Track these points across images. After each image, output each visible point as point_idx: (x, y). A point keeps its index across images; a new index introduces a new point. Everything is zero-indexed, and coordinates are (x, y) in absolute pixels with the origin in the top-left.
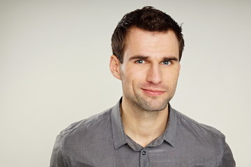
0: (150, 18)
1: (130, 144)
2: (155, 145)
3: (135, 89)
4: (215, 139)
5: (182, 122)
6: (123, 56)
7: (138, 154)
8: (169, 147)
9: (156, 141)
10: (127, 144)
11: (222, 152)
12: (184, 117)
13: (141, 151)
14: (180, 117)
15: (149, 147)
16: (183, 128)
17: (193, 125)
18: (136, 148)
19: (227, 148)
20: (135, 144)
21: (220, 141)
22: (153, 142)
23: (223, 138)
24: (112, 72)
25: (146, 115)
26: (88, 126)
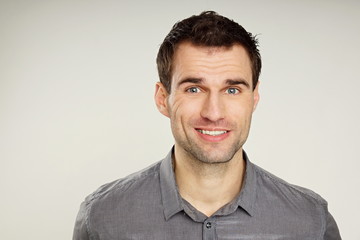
0: (205, 29)
1: (188, 211)
2: (225, 214)
3: (186, 129)
4: (313, 206)
5: (264, 181)
6: (170, 83)
7: (200, 226)
8: (246, 216)
9: (227, 208)
10: (183, 212)
11: (324, 225)
12: (267, 174)
13: (203, 222)
14: (261, 174)
15: (216, 216)
16: (266, 190)
17: (280, 185)
18: (197, 217)
19: (330, 220)
20: (195, 211)
21: (320, 209)
22: (222, 209)
23: (325, 205)
24: (159, 107)
25: (208, 169)
26: (127, 187)
